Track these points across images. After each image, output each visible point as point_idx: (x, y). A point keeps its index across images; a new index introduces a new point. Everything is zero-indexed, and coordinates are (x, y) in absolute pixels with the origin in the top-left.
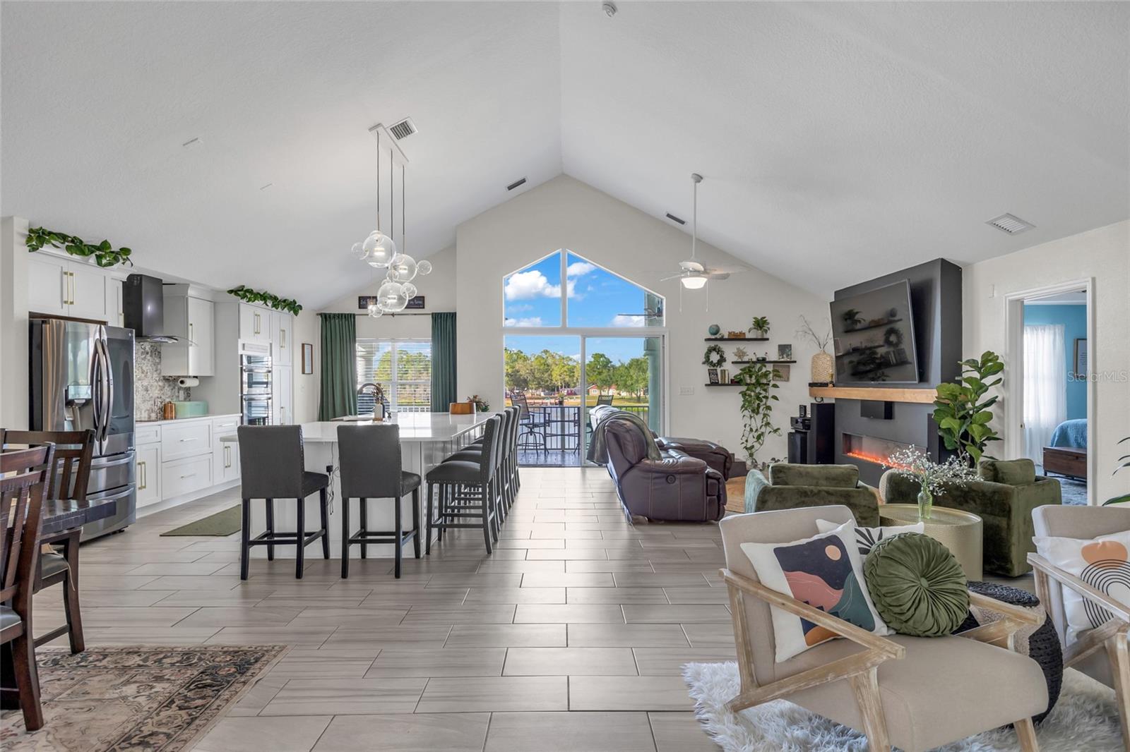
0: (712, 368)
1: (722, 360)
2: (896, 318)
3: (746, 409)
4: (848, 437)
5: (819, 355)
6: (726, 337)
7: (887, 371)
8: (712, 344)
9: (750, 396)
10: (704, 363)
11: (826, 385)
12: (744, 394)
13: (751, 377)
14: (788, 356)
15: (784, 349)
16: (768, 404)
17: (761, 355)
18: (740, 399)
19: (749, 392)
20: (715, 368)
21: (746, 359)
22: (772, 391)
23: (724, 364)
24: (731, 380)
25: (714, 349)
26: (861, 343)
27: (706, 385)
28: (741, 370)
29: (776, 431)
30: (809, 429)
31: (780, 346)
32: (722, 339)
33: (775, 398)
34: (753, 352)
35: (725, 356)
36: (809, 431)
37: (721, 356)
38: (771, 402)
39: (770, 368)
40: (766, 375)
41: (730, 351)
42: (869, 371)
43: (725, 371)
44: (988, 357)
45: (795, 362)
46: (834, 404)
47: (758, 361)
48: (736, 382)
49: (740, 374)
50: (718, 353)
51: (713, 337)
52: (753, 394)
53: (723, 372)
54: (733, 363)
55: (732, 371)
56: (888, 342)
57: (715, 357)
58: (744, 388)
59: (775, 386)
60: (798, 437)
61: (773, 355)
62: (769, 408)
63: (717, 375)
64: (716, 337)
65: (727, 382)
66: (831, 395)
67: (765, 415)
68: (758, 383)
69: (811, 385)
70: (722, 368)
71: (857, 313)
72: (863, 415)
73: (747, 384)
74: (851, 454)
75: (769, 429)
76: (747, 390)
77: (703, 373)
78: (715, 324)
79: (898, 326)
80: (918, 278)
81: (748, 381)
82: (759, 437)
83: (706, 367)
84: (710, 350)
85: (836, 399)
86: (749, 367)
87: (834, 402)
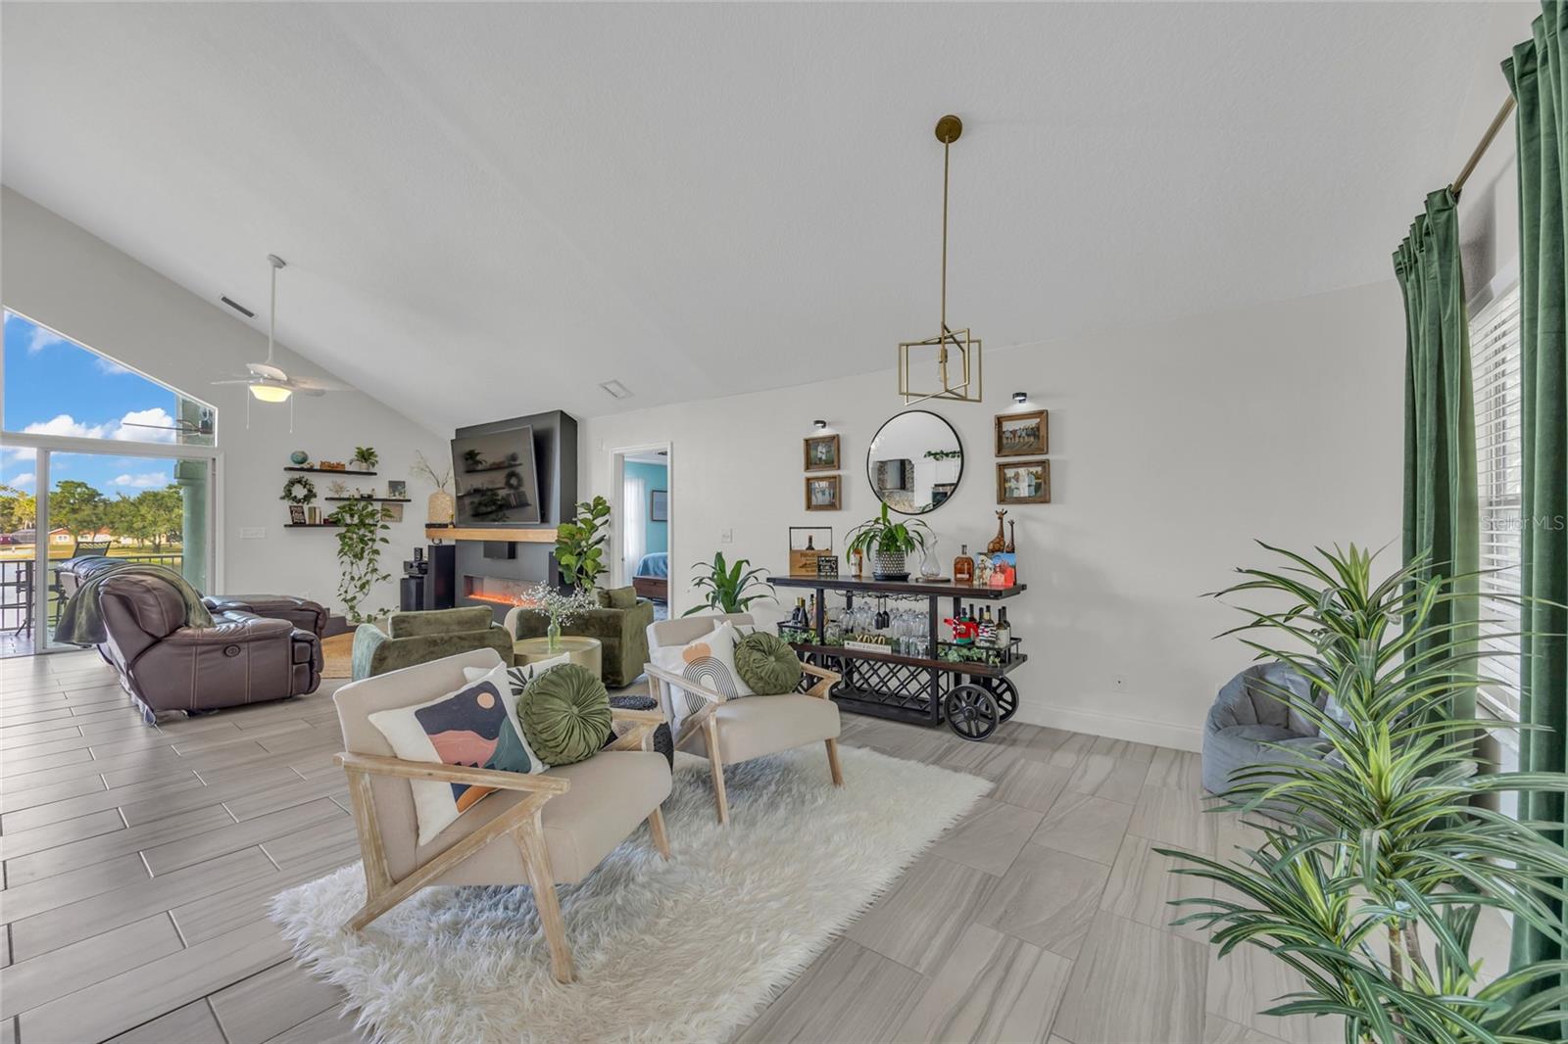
0: (295, 504)
1: (310, 495)
2: (517, 463)
3: (345, 554)
4: (469, 580)
5: (437, 493)
6: (317, 467)
7: (508, 513)
8: (297, 475)
9: (351, 539)
10: (283, 498)
11: (445, 526)
12: (342, 537)
13: (352, 516)
14: (400, 494)
15: (395, 486)
16: (375, 548)
17: (366, 492)
18: (337, 544)
19: (350, 534)
20: (300, 504)
21: (345, 495)
22: (380, 533)
23: (313, 500)
24: (325, 520)
25: (299, 482)
26: (482, 484)
27: (286, 526)
28: (339, 508)
29: (385, 578)
30: (426, 573)
31: (390, 482)
32: (311, 470)
33: (384, 540)
34: (354, 487)
35: (314, 491)
36: (425, 576)
37: (310, 491)
38: (378, 545)
39: (378, 506)
40: (372, 514)
41: (323, 485)
42: (490, 513)
43: (315, 508)
44: (599, 501)
45: (409, 501)
46: (454, 547)
47: (362, 498)
48: (331, 522)
49: (337, 513)
50: (304, 487)
51: (298, 466)
52: (355, 536)
53: (313, 510)
54: (326, 499)
55: (326, 509)
56: (509, 485)
57: (299, 491)
58: (343, 530)
59: (385, 527)
60: (413, 584)
61: (382, 492)
62: (376, 552)
63: (303, 513)
64: (301, 467)
65: (318, 522)
66: (449, 538)
67: (371, 560)
68: (362, 524)
69: (429, 526)
70: (310, 505)
71: (478, 454)
72: (486, 556)
73: (347, 525)
74: (472, 596)
75: (375, 576)
76: (348, 531)
77: (282, 511)
78: (302, 450)
79: (518, 470)
80: (540, 425)
81: (349, 521)
82: (363, 587)
83: (287, 503)
84: (292, 483)
85: (457, 541)
86: (350, 505)
87: (453, 543)
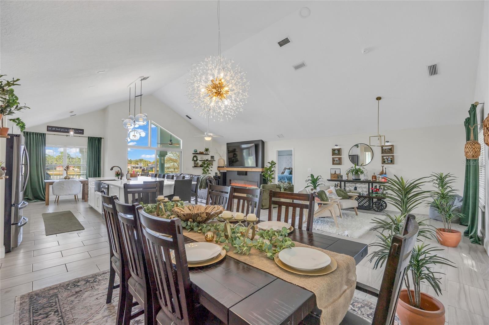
1: (197, 160)
4: (230, 180)
5: (220, 159)
8: (195, 155)
11: (223, 167)
12: (203, 170)
13: (205, 165)
14: (213, 159)
15: (212, 157)
16: (209, 172)
17: (207, 159)
20: (195, 162)
21: (203, 160)
27: (193, 167)
28: (202, 163)
30: (220, 179)
32: (198, 154)
34: (205, 157)
37: (197, 159)
39: (209, 162)
40: (209, 164)
41: (199, 157)
43: (198, 163)
45: (215, 161)
46: (226, 172)
48: (201, 166)
51: (195, 153)
52: (206, 169)
54: (200, 160)
55: (200, 163)
57: (195, 159)
58: (203, 168)
59: (211, 167)
61: (210, 159)
64: (196, 153)
65: (199, 166)
66: (225, 170)
68: (207, 167)
69: (219, 167)
72: (238, 174)
73: (204, 167)
74: (231, 185)
77: (192, 164)
84: (194, 157)
85: (227, 171)
86: (204, 162)
87: (226, 171)
